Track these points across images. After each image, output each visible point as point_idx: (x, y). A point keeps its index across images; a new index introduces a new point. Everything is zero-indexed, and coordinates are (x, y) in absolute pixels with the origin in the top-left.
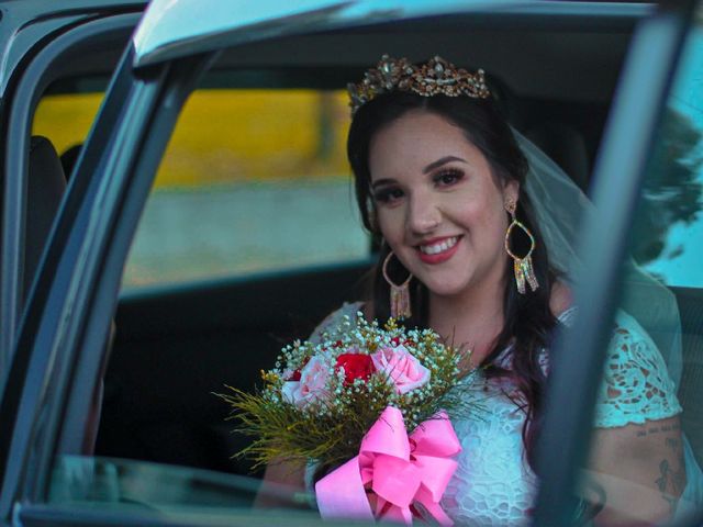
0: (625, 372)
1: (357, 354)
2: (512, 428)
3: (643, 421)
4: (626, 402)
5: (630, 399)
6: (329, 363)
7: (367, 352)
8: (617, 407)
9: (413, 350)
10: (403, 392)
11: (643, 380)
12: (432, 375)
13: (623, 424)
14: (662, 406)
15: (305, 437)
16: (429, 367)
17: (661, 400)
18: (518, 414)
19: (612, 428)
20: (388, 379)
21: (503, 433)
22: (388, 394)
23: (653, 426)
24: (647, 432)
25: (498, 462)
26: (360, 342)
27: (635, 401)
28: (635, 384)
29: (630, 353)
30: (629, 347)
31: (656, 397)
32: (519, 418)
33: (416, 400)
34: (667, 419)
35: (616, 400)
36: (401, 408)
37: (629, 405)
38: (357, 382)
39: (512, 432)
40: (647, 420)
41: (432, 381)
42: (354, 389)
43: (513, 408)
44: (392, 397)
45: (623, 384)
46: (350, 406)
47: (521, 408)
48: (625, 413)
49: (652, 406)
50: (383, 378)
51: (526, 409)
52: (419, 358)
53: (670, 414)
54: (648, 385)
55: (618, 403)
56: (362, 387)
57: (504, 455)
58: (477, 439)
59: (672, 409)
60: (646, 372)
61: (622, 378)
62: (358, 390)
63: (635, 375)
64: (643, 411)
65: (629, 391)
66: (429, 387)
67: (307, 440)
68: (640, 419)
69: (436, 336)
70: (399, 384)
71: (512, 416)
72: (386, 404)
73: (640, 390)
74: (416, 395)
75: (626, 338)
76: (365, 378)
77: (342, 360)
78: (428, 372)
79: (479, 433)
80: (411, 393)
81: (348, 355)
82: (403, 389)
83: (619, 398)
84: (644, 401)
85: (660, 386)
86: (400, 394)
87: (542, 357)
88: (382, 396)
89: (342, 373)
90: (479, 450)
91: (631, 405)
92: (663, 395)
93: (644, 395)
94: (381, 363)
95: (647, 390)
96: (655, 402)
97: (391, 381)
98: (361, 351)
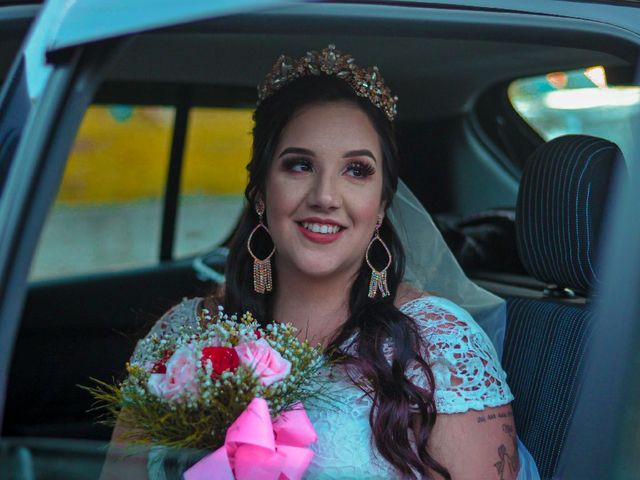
0: (466, 361)
1: (220, 348)
2: (360, 413)
3: (483, 408)
4: (467, 389)
5: (471, 386)
6: (196, 355)
7: (230, 345)
8: (459, 394)
9: (274, 343)
10: (268, 384)
11: (482, 369)
12: (292, 367)
13: (464, 410)
14: (498, 395)
15: (172, 428)
16: (289, 358)
17: (497, 387)
18: (365, 399)
19: (455, 413)
20: (254, 371)
21: (352, 418)
22: (254, 386)
23: (491, 413)
24: (486, 418)
25: (347, 446)
26: (222, 336)
27: (475, 389)
28: (476, 372)
29: (469, 343)
30: (468, 337)
31: (494, 385)
32: (366, 403)
33: (279, 391)
34: (502, 406)
35: (457, 387)
36: (267, 399)
37: (469, 393)
38: (226, 374)
39: (361, 417)
40: (485, 406)
41: (293, 373)
42: (222, 381)
43: (360, 394)
44: (258, 388)
45: (464, 372)
46: (217, 398)
47: (367, 394)
48: (466, 400)
49: (490, 393)
50: (249, 371)
51: (373, 395)
52: (279, 351)
53: (506, 401)
54: (486, 374)
55: (460, 391)
56: (230, 379)
57: (353, 440)
58: (326, 424)
59: (506, 397)
60: (485, 362)
61: (464, 367)
62: (226, 382)
63: (475, 364)
64: (483, 398)
65: (470, 379)
66: (293, 379)
67: (174, 432)
68: (479, 405)
69: (295, 329)
70: (264, 376)
71: (360, 402)
72: (253, 396)
73: (479, 378)
74: (280, 387)
75: (465, 329)
76: (232, 370)
77: (208, 352)
78: (289, 365)
79: (329, 418)
80: (276, 385)
81: (212, 348)
82: (267, 381)
83: (460, 386)
84: (484, 389)
85: (495, 376)
86: (264, 385)
87: (386, 345)
88: (247, 388)
89: (209, 365)
90: (330, 435)
91: (472, 392)
92: (499, 384)
93: (483, 383)
94: (246, 355)
95: (486, 378)
96: (492, 390)
97: (257, 373)
98: (223, 344)
